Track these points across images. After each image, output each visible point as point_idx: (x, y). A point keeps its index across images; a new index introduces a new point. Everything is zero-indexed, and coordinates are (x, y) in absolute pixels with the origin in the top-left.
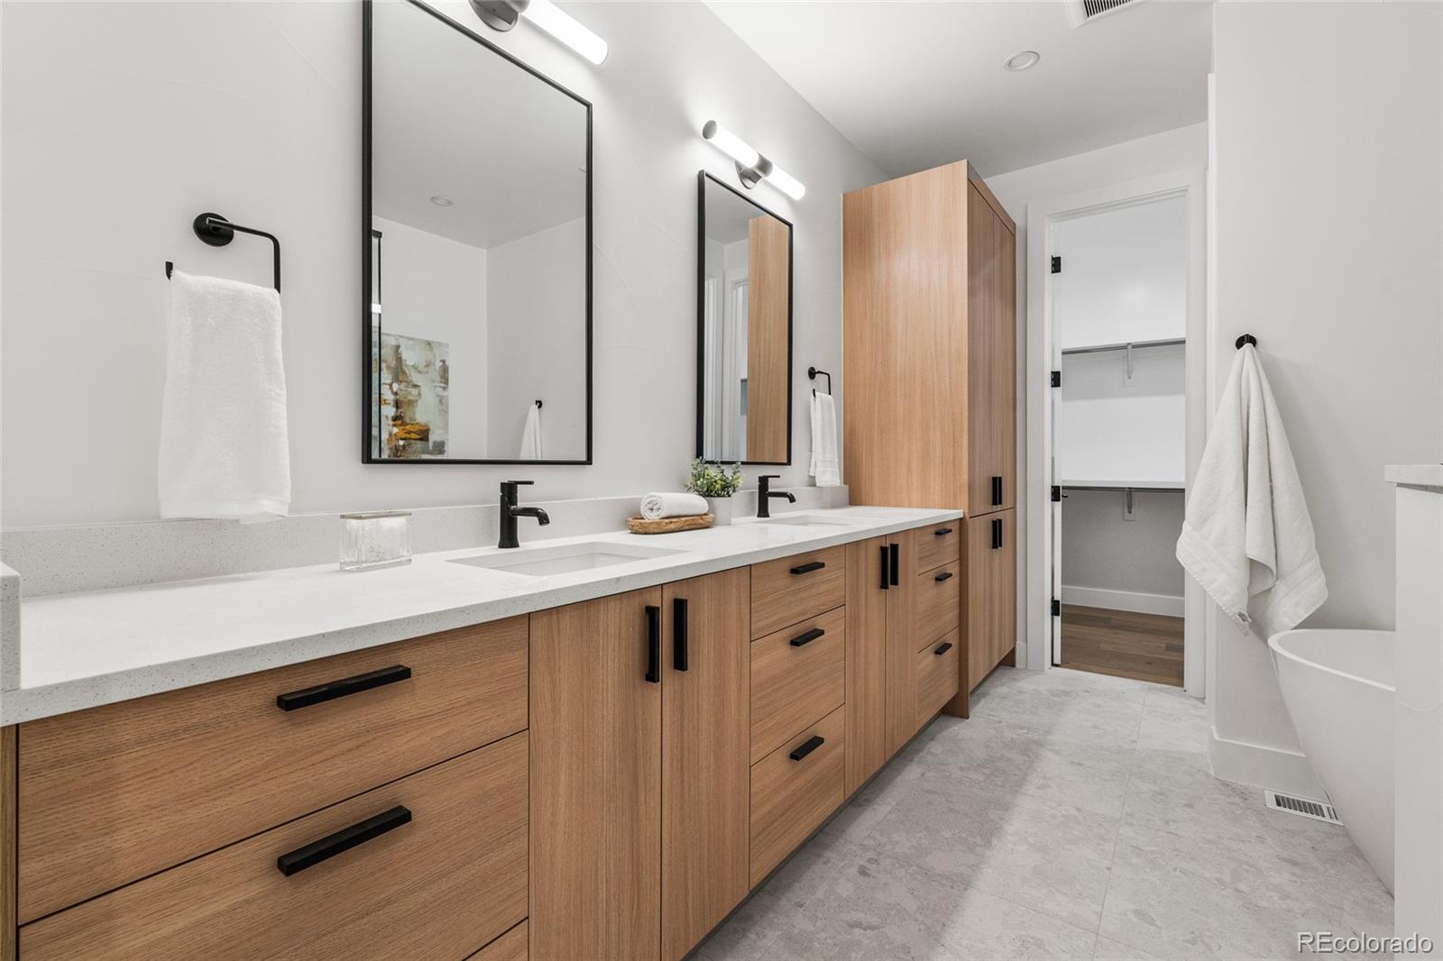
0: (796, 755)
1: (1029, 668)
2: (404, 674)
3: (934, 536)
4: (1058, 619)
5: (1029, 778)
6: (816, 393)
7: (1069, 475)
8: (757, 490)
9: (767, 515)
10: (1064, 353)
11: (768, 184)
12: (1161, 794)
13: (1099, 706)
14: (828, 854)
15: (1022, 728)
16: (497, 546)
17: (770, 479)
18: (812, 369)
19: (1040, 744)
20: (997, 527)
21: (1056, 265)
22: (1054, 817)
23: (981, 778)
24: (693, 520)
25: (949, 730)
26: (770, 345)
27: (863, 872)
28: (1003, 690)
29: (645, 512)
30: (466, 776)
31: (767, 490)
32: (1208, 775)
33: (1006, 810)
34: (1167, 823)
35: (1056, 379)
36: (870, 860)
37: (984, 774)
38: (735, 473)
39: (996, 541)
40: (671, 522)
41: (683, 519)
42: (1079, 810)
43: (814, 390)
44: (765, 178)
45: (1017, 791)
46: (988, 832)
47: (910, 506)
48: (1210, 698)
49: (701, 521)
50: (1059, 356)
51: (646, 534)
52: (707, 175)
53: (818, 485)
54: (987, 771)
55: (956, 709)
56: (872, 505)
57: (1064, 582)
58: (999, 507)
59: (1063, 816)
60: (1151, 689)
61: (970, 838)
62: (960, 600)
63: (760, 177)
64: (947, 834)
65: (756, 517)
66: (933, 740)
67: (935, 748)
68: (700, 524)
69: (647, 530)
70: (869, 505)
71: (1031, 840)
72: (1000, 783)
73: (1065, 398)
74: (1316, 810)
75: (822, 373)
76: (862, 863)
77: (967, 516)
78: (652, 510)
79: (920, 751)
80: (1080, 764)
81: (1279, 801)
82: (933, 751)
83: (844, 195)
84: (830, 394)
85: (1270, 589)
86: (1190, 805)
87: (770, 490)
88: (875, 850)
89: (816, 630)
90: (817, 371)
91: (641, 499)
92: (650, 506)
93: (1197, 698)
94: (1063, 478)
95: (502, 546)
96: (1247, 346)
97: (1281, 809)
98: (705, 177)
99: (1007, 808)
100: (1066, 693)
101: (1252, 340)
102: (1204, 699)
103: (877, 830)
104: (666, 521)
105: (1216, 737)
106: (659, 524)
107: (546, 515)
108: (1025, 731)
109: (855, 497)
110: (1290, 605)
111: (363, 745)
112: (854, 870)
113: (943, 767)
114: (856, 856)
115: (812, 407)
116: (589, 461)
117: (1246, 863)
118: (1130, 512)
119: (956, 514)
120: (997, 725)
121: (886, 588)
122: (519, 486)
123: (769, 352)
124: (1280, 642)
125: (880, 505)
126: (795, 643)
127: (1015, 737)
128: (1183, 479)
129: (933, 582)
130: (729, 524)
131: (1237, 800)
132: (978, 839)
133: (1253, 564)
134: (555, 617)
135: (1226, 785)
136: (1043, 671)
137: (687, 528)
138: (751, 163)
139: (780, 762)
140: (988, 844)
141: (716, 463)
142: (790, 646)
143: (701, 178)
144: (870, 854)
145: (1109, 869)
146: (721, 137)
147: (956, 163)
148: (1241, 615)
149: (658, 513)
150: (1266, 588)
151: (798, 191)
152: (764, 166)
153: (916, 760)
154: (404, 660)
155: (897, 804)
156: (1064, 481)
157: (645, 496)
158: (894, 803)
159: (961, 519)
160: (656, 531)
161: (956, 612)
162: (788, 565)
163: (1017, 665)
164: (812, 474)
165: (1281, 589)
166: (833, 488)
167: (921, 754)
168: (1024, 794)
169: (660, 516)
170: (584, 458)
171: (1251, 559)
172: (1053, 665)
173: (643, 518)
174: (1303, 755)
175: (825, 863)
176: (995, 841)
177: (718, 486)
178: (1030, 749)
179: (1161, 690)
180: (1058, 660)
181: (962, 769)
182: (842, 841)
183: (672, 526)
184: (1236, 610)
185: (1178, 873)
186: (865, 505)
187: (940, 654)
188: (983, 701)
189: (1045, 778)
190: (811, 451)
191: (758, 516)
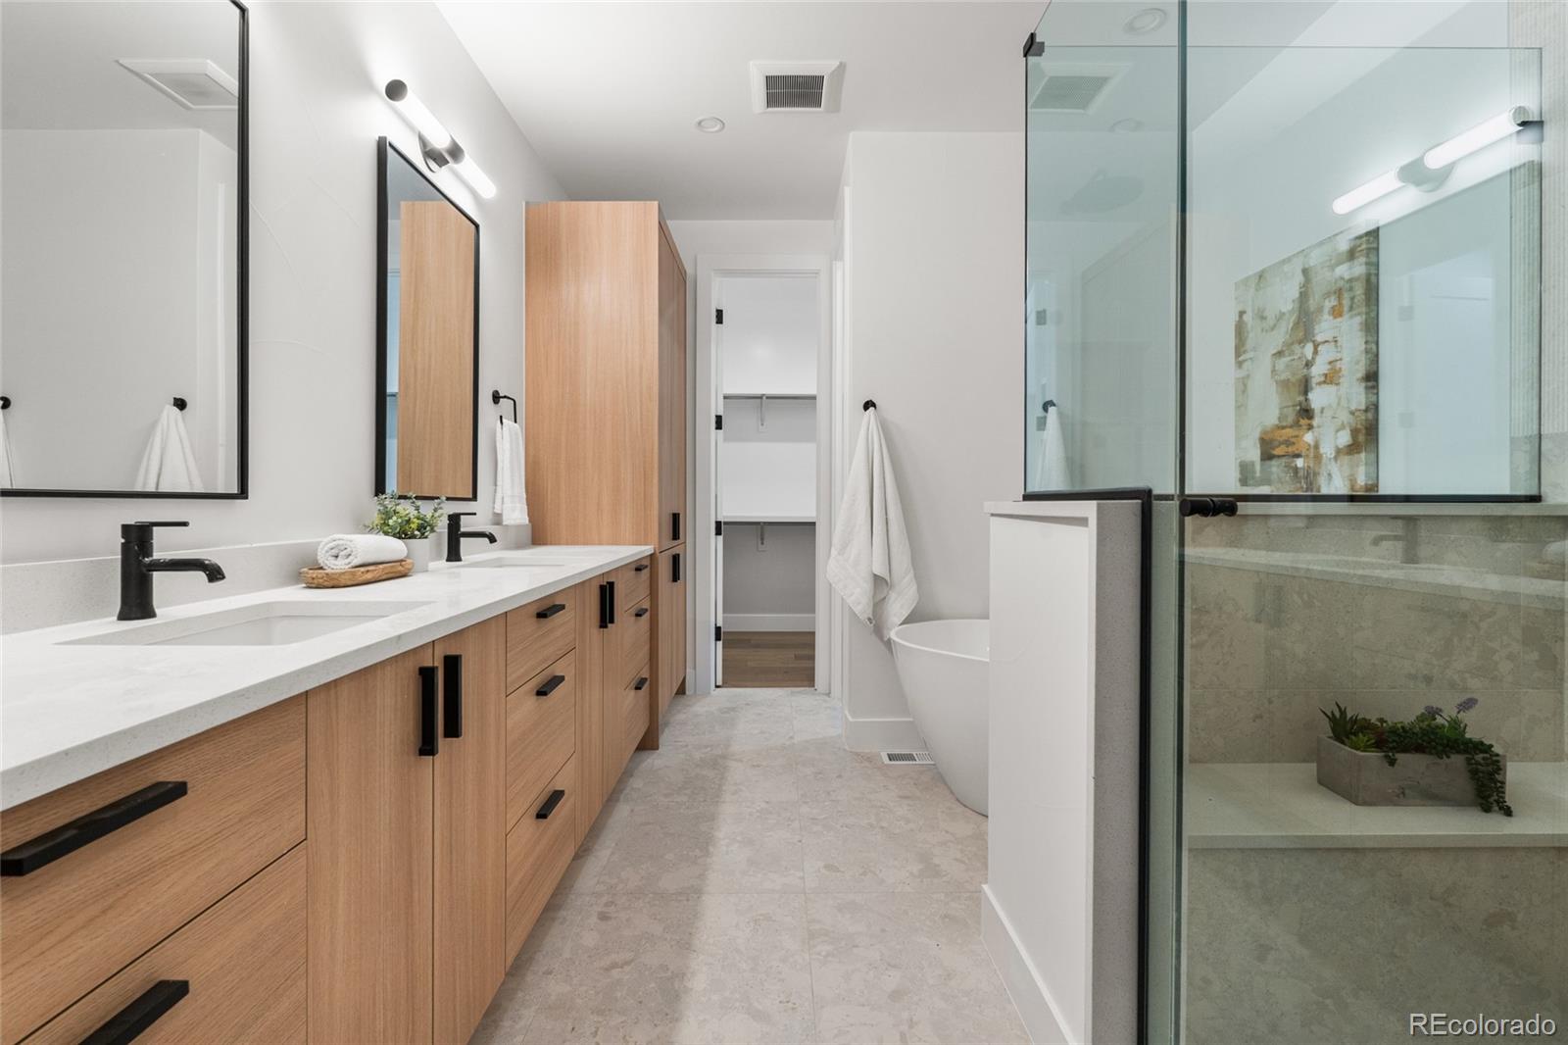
0: (542, 815)
1: (698, 693)
2: (179, 790)
3: (634, 572)
4: (720, 644)
5: (724, 788)
6: (504, 420)
7: (730, 512)
8: (446, 530)
9: (459, 559)
10: (725, 398)
11: (457, 175)
12: (820, 773)
13: (760, 714)
14: (563, 913)
15: (706, 747)
16: (116, 618)
17: (462, 517)
18: (497, 392)
19: (724, 757)
20: (676, 559)
21: (720, 316)
22: (751, 814)
23: (685, 799)
24: (392, 567)
25: (646, 763)
26: (430, 357)
27: (604, 917)
28: (681, 717)
29: (323, 558)
30: (240, 917)
31: (459, 530)
32: (845, 750)
33: (714, 820)
34: (829, 793)
35: (719, 423)
36: (606, 905)
37: (685, 794)
38: (435, 510)
39: (676, 577)
40: (368, 571)
41: (381, 566)
42: (767, 802)
43: (501, 417)
44: (452, 164)
45: (717, 802)
46: (702, 843)
47: (600, 544)
48: (836, 691)
49: (400, 568)
50: (721, 400)
51: (333, 587)
52: (390, 145)
53: (504, 523)
54: (688, 792)
55: (648, 743)
56: (559, 544)
57: (725, 611)
58: (676, 542)
59: (758, 811)
60: (792, 693)
61: (690, 853)
62: (651, 634)
63: (448, 162)
64: (669, 856)
65: (444, 561)
66: (632, 776)
67: (636, 783)
68: (400, 572)
69: (335, 582)
70: (555, 544)
71: (739, 838)
72: (702, 799)
73: (726, 440)
74: (910, 757)
75: (509, 398)
76: (600, 910)
77: (657, 552)
78: (337, 557)
79: (624, 789)
80: (758, 766)
81: (891, 757)
82: (635, 786)
83: (527, 203)
84: (516, 422)
85: (885, 598)
86: (840, 776)
87: (462, 530)
88: (608, 894)
89: (555, 677)
90: (501, 395)
91: (319, 543)
92: (334, 552)
93: (823, 694)
94: (725, 514)
95: (124, 616)
96: (872, 409)
97: (893, 762)
98: (388, 148)
99: (713, 818)
100: (733, 709)
101: (874, 405)
102: (830, 693)
103: (605, 874)
104: (362, 569)
105: (850, 719)
106: (353, 574)
107: (219, 567)
108: (709, 749)
109: (538, 534)
110: (898, 607)
111: (110, 907)
112: (594, 920)
113: (649, 798)
114: (592, 905)
115: (499, 435)
116: (243, 493)
117: (882, 807)
118: (762, 543)
119: (647, 550)
120: (684, 749)
121: (606, 627)
122: (155, 528)
123: (430, 366)
124: (897, 634)
125: (567, 544)
126: (541, 692)
127: (703, 756)
128: (814, 514)
129: (633, 618)
130: (427, 571)
131: (867, 764)
132: (697, 852)
133: (876, 577)
134: (333, 692)
135: (857, 754)
136: (709, 693)
137: (384, 577)
138: (441, 143)
139: (529, 824)
140: (707, 854)
141: (410, 498)
142: (535, 697)
143: (382, 148)
144: (604, 899)
145: (800, 841)
146: (409, 103)
147: (648, 202)
148: (869, 619)
149: (347, 561)
150: (882, 597)
151: (488, 189)
152: (456, 152)
153: (622, 797)
154: (169, 774)
155: (617, 844)
156: (724, 517)
157: (326, 540)
158: (613, 845)
159: (651, 555)
160: (349, 583)
161: (647, 647)
162: (534, 610)
163: (687, 692)
164: (498, 511)
165: (893, 595)
166: (519, 527)
167: (625, 792)
168: (724, 802)
169: (352, 564)
170: (235, 490)
171: (875, 575)
172: (717, 687)
173: (321, 568)
174: (911, 719)
175: (562, 923)
176: (711, 849)
177: (413, 526)
178: (718, 763)
179: (799, 692)
180: (719, 683)
181: (666, 796)
182: (573, 897)
183: (369, 576)
184: (866, 616)
185: (845, 829)
186: (551, 544)
187: (640, 689)
188: (666, 730)
189: (736, 784)
190: (496, 485)
191: (448, 560)
